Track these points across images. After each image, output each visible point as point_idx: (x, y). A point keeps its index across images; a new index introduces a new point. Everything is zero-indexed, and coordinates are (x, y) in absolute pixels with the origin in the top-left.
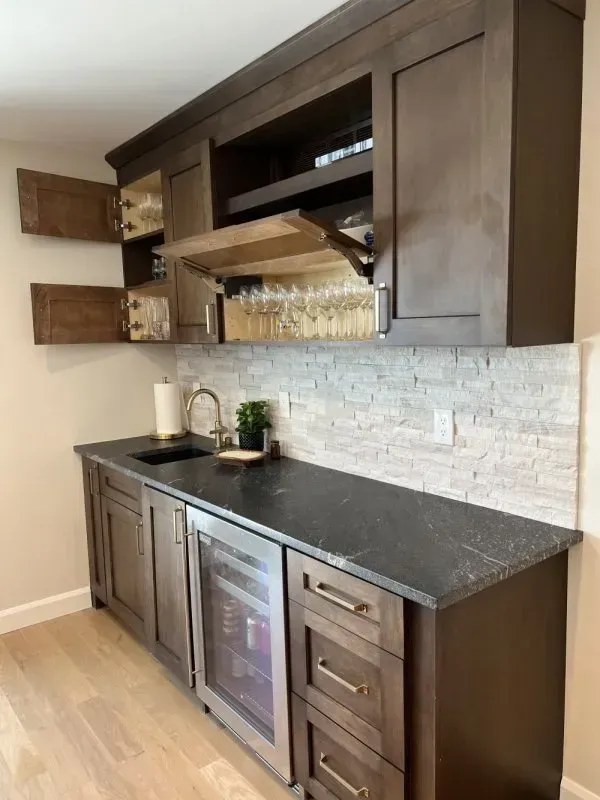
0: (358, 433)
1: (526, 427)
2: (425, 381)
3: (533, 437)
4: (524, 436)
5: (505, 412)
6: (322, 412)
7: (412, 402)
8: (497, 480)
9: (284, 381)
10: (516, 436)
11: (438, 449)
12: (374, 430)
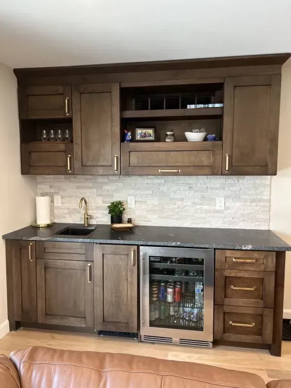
0: (178, 210)
1: (253, 201)
2: (212, 188)
3: (254, 204)
4: (251, 204)
5: (245, 197)
6: (157, 203)
7: (205, 196)
8: (242, 219)
9: (131, 192)
10: (249, 204)
11: (217, 212)
12: (185, 208)
